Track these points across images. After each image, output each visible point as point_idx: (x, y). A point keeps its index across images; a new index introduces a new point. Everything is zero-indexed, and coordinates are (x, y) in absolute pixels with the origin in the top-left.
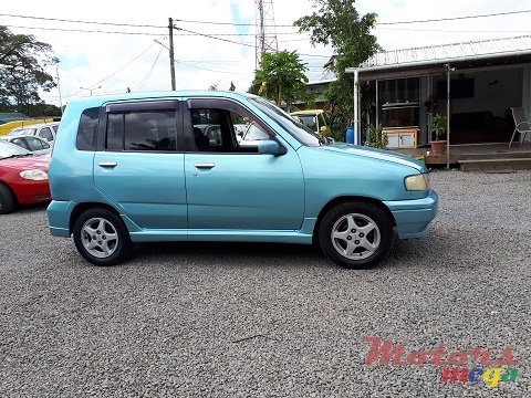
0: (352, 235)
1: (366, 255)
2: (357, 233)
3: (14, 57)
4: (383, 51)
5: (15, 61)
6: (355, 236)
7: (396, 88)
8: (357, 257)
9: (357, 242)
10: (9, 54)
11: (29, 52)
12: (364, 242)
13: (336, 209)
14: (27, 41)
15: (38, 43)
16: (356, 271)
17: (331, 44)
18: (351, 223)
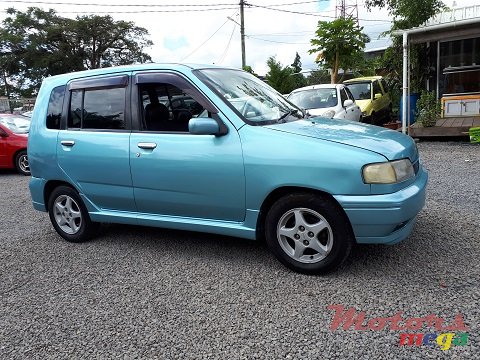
0: (300, 232)
1: (317, 259)
2: (306, 232)
3: (121, 41)
4: (447, 9)
5: (121, 45)
6: (304, 234)
7: (462, 50)
8: (305, 260)
9: (306, 242)
10: (116, 39)
11: (130, 36)
12: (314, 243)
13: (282, 201)
14: (130, 27)
15: (137, 28)
16: (304, 277)
17: (387, 6)
18: (300, 220)
